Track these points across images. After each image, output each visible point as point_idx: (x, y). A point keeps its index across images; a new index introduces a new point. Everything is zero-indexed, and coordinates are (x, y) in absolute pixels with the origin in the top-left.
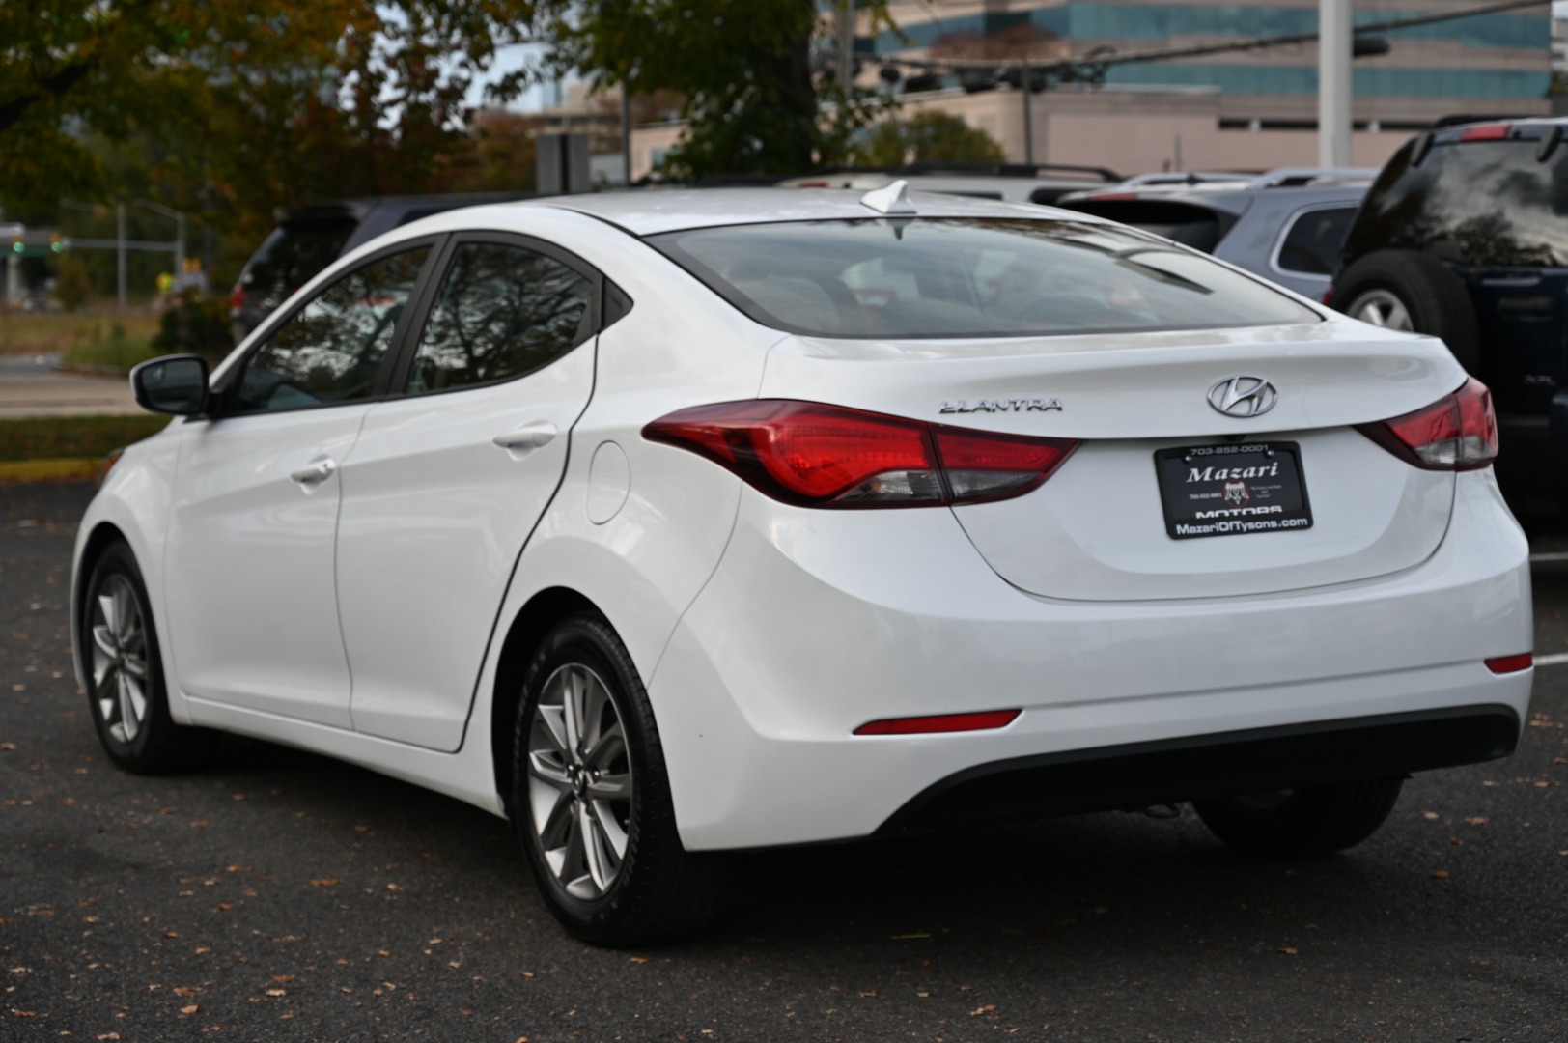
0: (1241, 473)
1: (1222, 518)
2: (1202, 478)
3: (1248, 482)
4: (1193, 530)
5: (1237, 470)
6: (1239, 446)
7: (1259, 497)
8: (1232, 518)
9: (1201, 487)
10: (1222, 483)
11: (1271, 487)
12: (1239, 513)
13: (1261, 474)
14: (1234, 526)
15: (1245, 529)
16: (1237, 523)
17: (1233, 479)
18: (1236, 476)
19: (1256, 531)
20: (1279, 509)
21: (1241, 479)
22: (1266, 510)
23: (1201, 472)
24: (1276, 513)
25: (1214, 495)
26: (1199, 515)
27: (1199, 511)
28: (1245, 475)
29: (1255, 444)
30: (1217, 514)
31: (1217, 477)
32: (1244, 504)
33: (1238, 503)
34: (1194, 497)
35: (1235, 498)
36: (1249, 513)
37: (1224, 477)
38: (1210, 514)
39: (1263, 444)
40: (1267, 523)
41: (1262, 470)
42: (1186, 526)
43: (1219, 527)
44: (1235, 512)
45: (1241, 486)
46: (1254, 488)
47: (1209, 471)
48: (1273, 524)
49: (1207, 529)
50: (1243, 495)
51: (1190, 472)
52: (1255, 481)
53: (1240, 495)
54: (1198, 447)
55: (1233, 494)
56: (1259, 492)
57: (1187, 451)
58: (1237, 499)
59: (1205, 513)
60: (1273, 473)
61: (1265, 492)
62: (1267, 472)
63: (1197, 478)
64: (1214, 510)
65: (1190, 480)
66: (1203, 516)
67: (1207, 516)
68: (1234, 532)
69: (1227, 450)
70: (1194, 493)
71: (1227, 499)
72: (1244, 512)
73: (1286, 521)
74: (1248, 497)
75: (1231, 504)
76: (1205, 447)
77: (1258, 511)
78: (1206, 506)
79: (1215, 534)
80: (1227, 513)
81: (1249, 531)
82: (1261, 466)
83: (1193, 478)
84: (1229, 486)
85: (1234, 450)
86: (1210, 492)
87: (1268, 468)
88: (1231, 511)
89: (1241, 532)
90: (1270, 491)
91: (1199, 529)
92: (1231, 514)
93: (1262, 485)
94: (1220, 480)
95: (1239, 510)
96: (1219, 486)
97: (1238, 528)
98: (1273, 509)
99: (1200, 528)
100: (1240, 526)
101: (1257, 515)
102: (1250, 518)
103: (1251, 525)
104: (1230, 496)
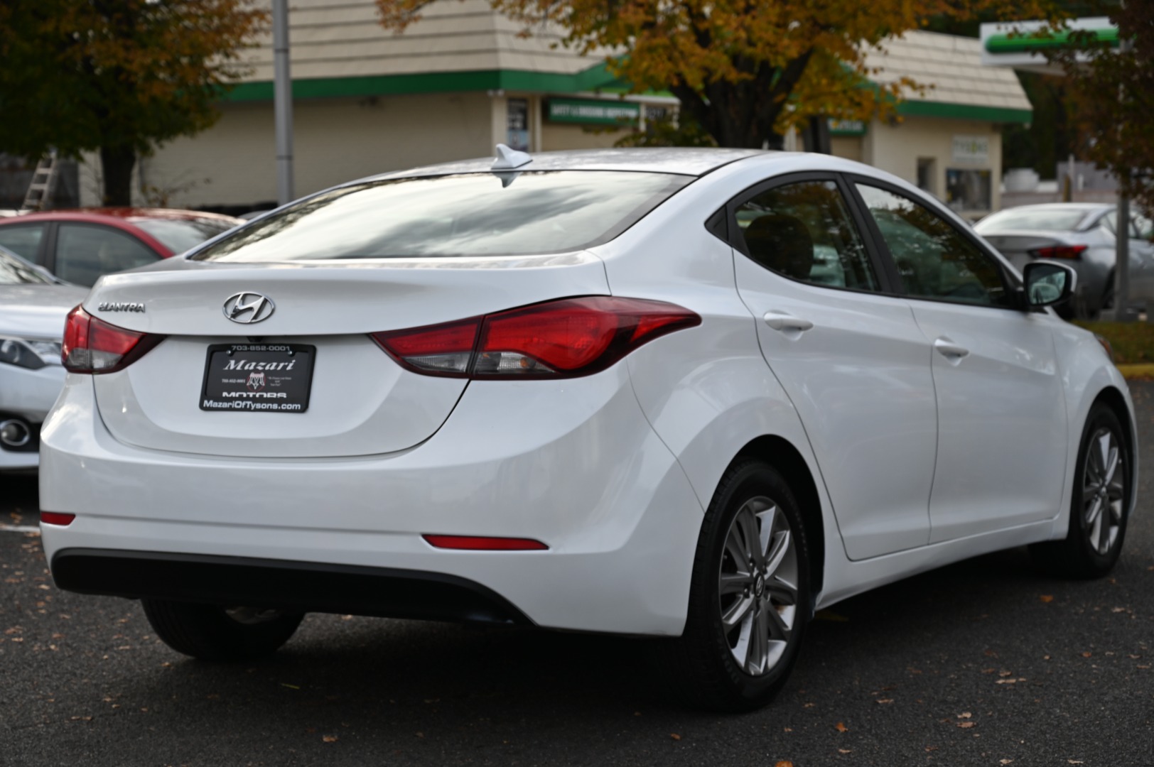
0: (264, 366)
1: (241, 398)
2: (235, 368)
3: (267, 373)
4: (216, 405)
5: (263, 364)
6: (267, 345)
7: (272, 385)
8: (248, 398)
9: (234, 374)
10: (249, 372)
11: (283, 379)
12: (254, 396)
13: (279, 368)
14: (246, 405)
15: (253, 407)
16: (249, 403)
17: (258, 370)
18: (260, 368)
19: (261, 410)
20: (284, 395)
21: (264, 371)
22: (275, 395)
23: (236, 363)
24: (282, 398)
25: (240, 381)
26: (225, 394)
27: (225, 391)
28: (267, 368)
29: (280, 345)
30: (237, 395)
31: (246, 368)
32: (260, 389)
33: (255, 388)
34: (225, 381)
35: (254, 384)
36: (261, 396)
37: (252, 368)
38: (233, 394)
39: (286, 345)
40: (271, 405)
41: (282, 365)
42: (211, 402)
43: (235, 405)
44: (251, 395)
45: (262, 375)
46: (270, 378)
47: (242, 362)
48: (275, 406)
49: (226, 405)
50: (261, 383)
51: (229, 362)
52: (275, 373)
53: (259, 382)
54: (237, 345)
55: (254, 381)
56: (273, 381)
57: (229, 347)
58: (256, 385)
59: (229, 393)
60: (289, 368)
61: (277, 381)
62: (285, 367)
63: (232, 367)
64: (236, 392)
65: (227, 368)
66: (227, 395)
67: (230, 395)
68: (245, 409)
69: (258, 348)
70: (225, 378)
71: (248, 384)
72: (258, 395)
73: (285, 405)
74: (264, 385)
75: (251, 389)
76: (242, 345)
77: (269, 395)
78: (231, 388)
79: (231, 409)
80: (245, 395)
81: (256, 410)
82: (282, 362)
83: (230, 367)
84: (252, 375)
85: (264, 348)
86: (237, 379)
87: (286, 364)
88: (248, 393)
89: (249, 410)
90: (282, 381)
91: (220, 405)
92: (248, 396)
93: (276, 376)
94: (248, 370)
95: (254, 393)
96: (245, 374)
97: (248, 407)
98: (279, 395)
99: (221, 403)
100: (250, 405)
101: (267, 398)
102: (262, 400)
103: (258, 406)
104: (251, 382)
